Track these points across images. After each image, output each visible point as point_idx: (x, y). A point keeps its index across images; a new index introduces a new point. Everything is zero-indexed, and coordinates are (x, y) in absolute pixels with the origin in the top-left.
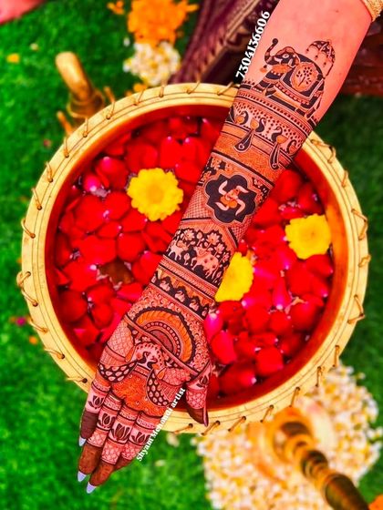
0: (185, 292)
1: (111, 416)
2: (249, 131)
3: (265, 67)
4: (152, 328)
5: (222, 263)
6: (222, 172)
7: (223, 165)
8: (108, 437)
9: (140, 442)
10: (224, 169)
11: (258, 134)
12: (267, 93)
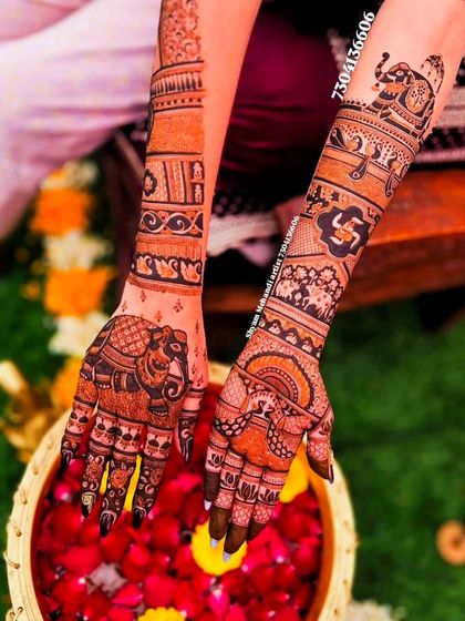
0: (296, 334)
1: (234, 474)
2: (365, 158)
3: (377, 85)
4: (265, 375)
5: (334, 300)
6: (335, 204)
7: (335, 196)
8: (235, 499)
9: (270, 500)
10: (337, 200)
11: (373, 161)
12: (382, 116)
